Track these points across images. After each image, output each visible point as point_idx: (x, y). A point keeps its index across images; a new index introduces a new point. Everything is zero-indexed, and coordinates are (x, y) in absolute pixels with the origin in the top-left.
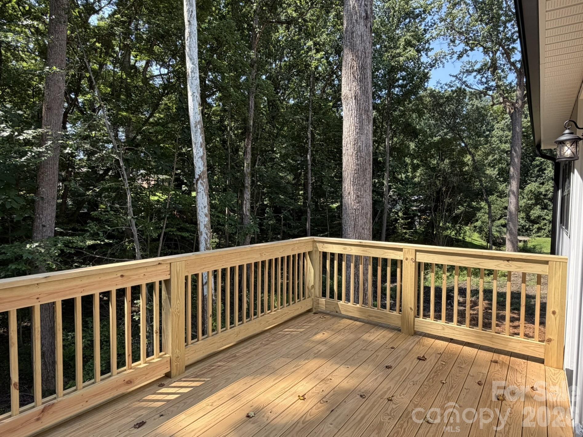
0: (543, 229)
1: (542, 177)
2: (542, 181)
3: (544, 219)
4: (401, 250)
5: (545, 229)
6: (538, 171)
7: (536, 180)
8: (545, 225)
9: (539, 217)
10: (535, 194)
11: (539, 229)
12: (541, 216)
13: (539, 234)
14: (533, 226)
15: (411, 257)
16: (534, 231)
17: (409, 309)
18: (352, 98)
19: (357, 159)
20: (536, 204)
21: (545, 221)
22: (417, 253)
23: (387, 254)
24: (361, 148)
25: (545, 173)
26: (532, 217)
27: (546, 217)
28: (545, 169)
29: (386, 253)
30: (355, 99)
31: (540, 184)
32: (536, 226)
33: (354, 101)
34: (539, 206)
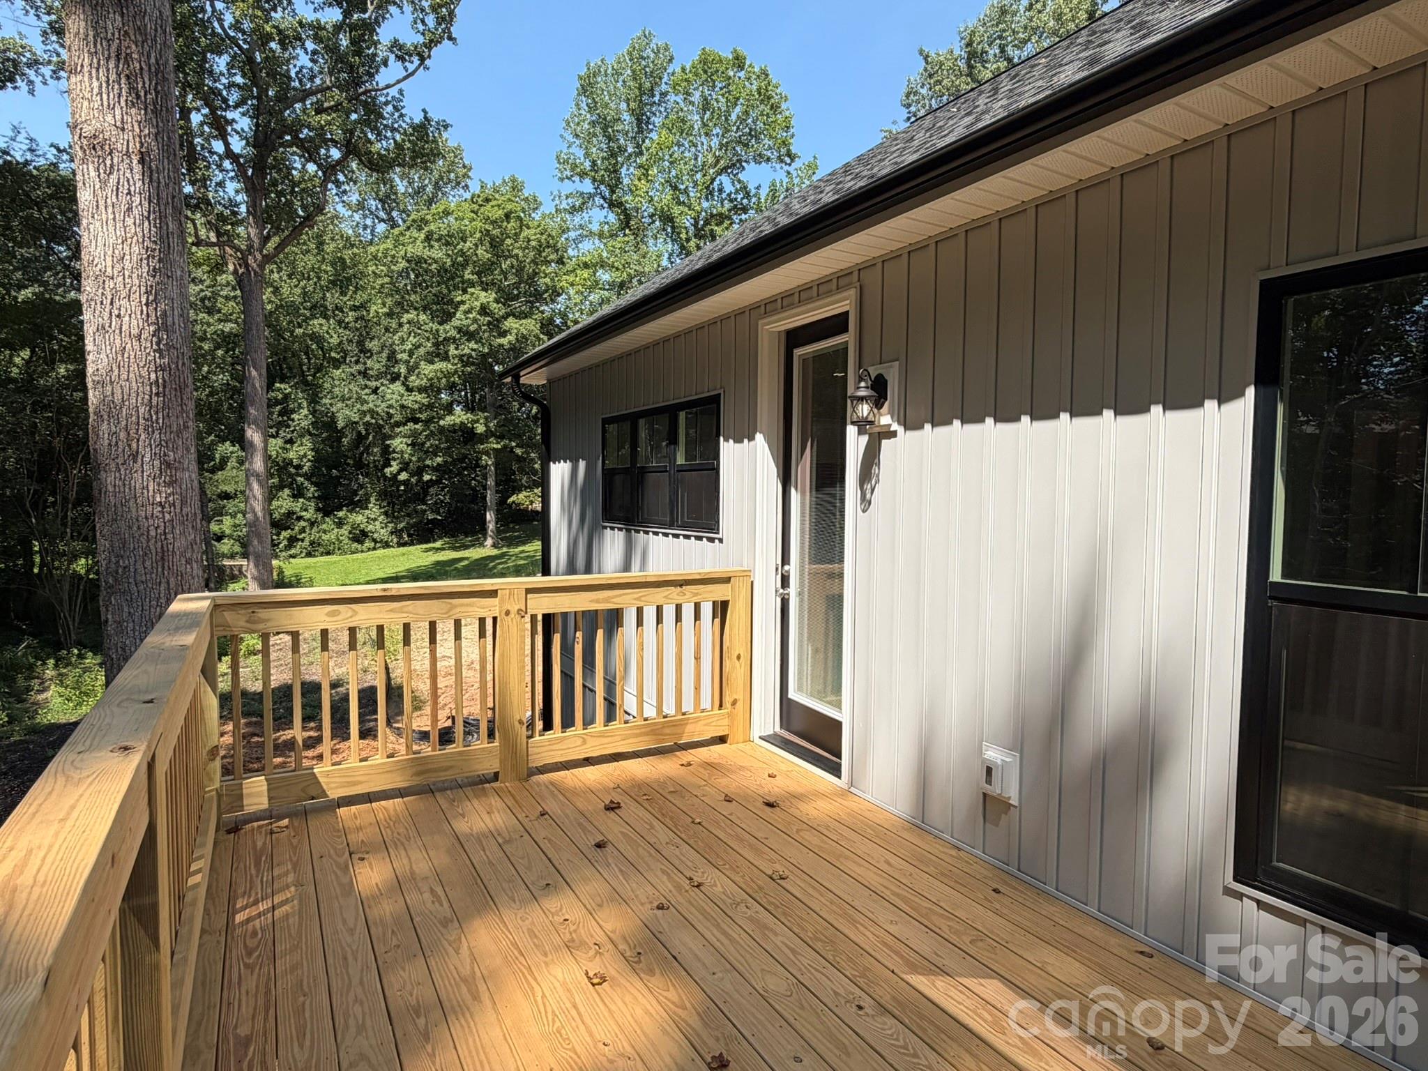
0: (298, 540)
1: (288, 426)
2: (289, 436)
3: (300, 518)
4: (493, 594)
5: (303, 540)
6: (281, 414)
7: (277, 433)
8: (303, 530)
9: (290, 514)
10: (278, 465)
11: (292, 541)
12: (294, 513)
13: (293, 551)
14: (278, 534)
15: (517, 608)
16: (281, 546)
17: (517, 724)
18: (128, 154)
19: (159, 351)
20: (281, 487)
21: (302, 523)
22: (529, 596)
23: (458, 610)
24: (170, 320)
25: (293, 420)
26: (276, 515)
27: (304, 514)
28: (293, 411)
29: (456, 606)
30: (142, 161)
31: (286, 442)
32: (285, 534)
33: (137, 168)
34: (287, 491)
